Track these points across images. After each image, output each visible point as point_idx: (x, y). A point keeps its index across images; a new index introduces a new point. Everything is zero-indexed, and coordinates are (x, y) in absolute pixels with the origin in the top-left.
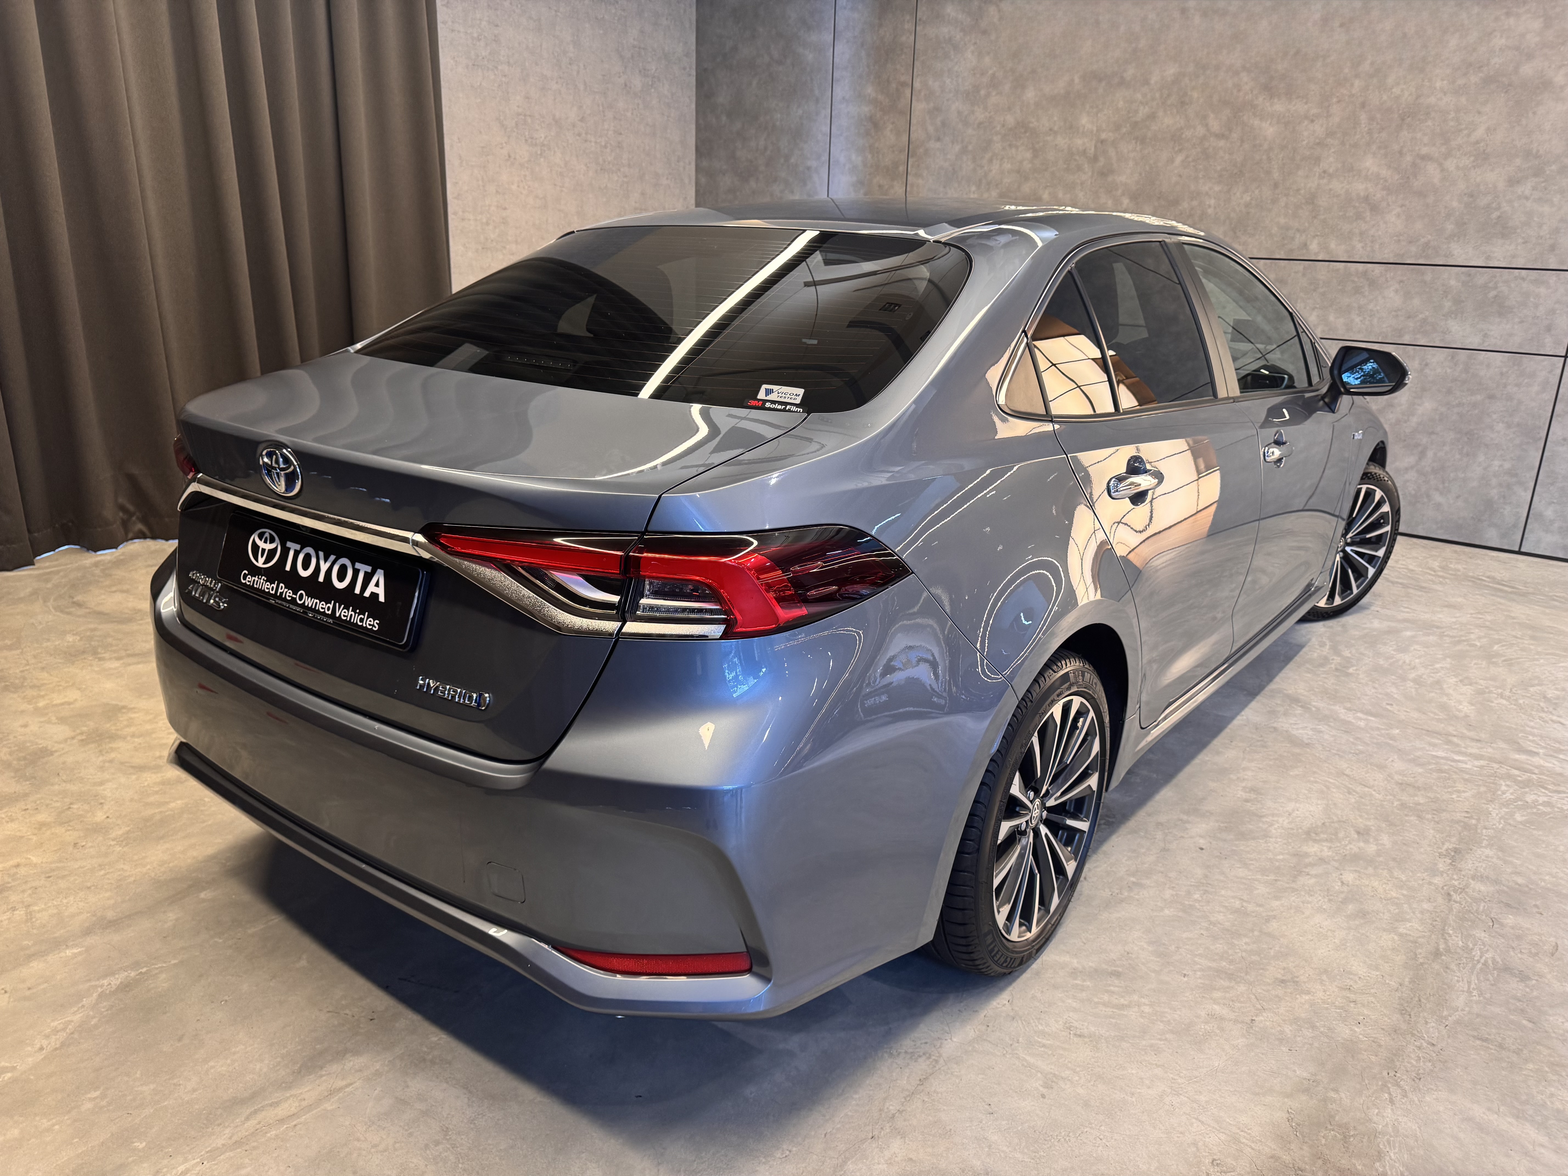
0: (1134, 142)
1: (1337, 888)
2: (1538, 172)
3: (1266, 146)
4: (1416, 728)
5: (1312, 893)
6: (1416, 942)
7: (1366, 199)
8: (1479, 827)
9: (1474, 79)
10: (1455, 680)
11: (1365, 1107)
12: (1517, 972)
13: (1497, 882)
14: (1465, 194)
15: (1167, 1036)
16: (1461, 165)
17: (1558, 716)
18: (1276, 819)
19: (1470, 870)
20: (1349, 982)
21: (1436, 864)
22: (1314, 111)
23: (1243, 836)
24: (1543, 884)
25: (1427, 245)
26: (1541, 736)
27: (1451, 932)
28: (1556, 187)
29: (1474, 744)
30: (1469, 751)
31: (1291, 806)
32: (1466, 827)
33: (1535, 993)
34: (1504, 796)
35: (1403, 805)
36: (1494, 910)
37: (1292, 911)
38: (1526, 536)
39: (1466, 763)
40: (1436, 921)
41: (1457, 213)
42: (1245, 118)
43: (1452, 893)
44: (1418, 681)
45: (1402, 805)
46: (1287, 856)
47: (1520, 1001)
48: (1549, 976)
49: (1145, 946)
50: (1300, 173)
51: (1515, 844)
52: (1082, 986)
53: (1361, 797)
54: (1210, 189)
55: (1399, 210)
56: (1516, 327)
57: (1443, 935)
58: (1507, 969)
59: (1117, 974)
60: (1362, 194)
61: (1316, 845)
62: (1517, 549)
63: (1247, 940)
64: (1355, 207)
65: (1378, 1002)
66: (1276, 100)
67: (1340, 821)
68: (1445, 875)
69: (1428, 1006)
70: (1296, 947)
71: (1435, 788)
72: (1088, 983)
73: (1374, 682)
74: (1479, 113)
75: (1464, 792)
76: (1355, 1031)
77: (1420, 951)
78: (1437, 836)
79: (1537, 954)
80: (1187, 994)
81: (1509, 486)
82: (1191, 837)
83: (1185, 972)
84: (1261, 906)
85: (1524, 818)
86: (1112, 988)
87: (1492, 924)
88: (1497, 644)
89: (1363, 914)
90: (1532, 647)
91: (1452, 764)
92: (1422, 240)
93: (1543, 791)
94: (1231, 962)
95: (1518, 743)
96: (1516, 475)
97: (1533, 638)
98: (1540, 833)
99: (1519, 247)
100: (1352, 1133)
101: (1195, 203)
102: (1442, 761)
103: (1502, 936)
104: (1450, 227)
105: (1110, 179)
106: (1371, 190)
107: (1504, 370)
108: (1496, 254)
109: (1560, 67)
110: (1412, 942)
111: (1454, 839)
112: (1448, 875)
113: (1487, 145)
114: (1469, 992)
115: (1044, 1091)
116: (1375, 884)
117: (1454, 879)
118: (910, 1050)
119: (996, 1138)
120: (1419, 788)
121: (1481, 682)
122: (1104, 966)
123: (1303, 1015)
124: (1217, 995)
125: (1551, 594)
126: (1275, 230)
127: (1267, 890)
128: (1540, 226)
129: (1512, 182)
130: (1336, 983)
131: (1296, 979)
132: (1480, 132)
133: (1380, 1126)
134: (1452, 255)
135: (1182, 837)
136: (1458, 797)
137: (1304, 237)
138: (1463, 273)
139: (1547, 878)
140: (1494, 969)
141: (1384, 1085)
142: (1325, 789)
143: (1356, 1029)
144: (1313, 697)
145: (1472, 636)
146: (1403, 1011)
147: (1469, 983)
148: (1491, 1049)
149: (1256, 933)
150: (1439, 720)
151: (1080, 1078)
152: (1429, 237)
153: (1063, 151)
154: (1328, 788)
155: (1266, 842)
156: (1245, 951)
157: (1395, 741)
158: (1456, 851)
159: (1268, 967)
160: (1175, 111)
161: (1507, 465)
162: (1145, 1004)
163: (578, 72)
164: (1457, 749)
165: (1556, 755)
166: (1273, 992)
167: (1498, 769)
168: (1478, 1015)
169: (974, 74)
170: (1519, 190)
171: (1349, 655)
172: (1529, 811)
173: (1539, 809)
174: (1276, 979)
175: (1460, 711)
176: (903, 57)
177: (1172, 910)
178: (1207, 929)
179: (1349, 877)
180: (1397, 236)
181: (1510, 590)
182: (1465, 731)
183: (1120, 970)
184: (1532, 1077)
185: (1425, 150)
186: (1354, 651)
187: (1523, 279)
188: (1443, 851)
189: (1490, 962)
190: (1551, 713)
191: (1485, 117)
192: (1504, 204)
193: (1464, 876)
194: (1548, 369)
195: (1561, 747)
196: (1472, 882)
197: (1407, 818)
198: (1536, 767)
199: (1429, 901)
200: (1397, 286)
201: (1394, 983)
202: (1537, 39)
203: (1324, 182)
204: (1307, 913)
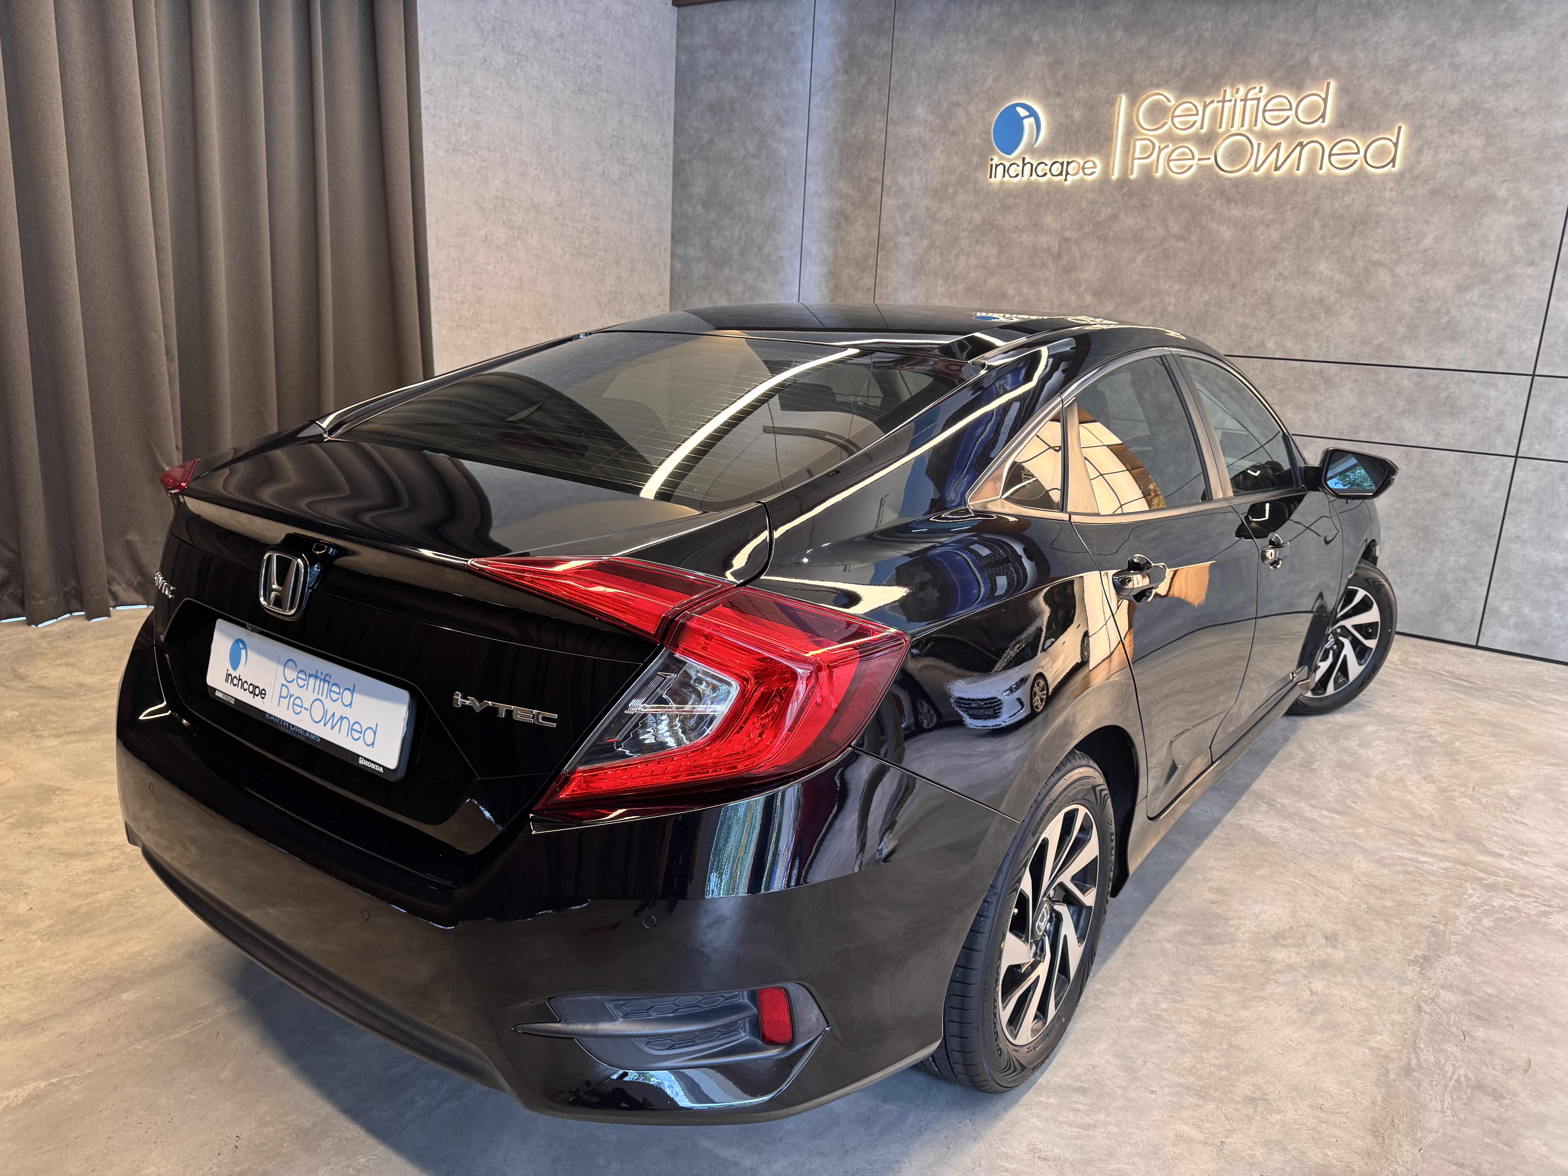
0: (1096, 241)
1: (1306, 997)
2: (1484, 280)
3: (1223, 248)
4: (1382, 827)
5: (1281, 1003)
6: (1387, 1057)
7: (1321, 300)
8: (1447, 932)
9: (1422, 190)
10: (1418, 777)
12: (1490, 1090)
13: (1466, 993)
14: (1416, 299)
15: (1135, 1160)
16: (1411, 271)
17: (1522, 816)
18: (1242, 922)
19: (1439, 979)
20: (1321, 1101)
21: (1404, 972)
22: (1271, 217)
23: (1210, 940)
24: (1513, 994)
25: (1380, 345)
26: (1506, 838)
27: (1422, 1046)
28: (1502, 295)
29: (1439, 845)
30: (1435, 852)
31: (1258, 908)
32: (1434, 932)
33: (1510, 1113)
34: (1471, 900)
35: (1370, 909)
36: (1465, 1023)
37: (1262, 1021)
38: (1482, 630)
39: (1432, 865)
40: (1407, 1033)
41: (1409, 317)
42: (1203, 221)
43: (1422, 1004)
44: (1381, 778)
45: (1369, 908)
46: (1255, 963)
47: (1494, 1122)
48: (1523, 1095)
49: (1112, 1060)
50: (1257, 275)
51: (1484, 951)
52: (1047, 1103)
53: (1328, 900)
54: (1171, 287)
55: (1351, 312)
56: (1468, 427)
57: (1414, 1049)
58: (1480, 1086)
59: (1083, 1091)
60: (1317, 296)
61: (1284, 951)
62: (1474, 644)
63: (1216, 1054)
64: (1310, 309)
65: (1350, 1122)
66: (1233, 205)
67: (1307, 925)
68: (1414, 984)
69: (1402, 1127)
70: (1265, 1062)
71: (1401, 891)
72: (1052, 1100)
73: (1338, 779)
74: (1427, 222)
75: (1431, 895)
76: (1328, 1155)
77: (1391, 1066)
78: (1406, 942)
79: (1510, 1071)
80: (1155, 1113)
81: (1465, 582)
82: (1158, 941)
83: (1152, 1089)
84: (1229, 1016)
85: (1492, 924)
86: (1078, 1106)
87: (1463, 1038)
88: (1458, 740)
89: (1332, 1026)
90: (1493, 744)
91: (1418, 865)
92: (1375, 342)
93: (1509, 894)
94: (1200, 1077)
95: (1484, 844)
96: (1471, 571)
97: (1493, 735)
98: (1509, 940)
99: (1469, 351)
101: (1155, 300)
102: (1408, 862)
103: (1473, 1050)
104: (1401, 330)
105: (1073, 276)
106: (1325, 293)
107: (1458, 468)
108: (1447, 357)
109: (1503, 182)
110: (1383, 1056)
111: (1422, 946)
112: (1417, 983)
113: (1435, 253)
114: (1443, 1112)
116: (1345, 993)
117: (1423, 988)
120: (1384, 891)
121: (1444, 780)
122: (1069, 1081)
123: (1274, 1137)
124: (1185, 1114)
125: (1509, 690)
126: (1233, 328)
127: (1236, 999)
128: (1488, 331)
129: (1461, 289)
130: (1307, 1102)
131: (1266, 1097)
132: (1428, 241)
134: (1405, 357)
135: (1149, 941)
136: (1425, 900)
137: (1261, 336)
138: (1417, 374)
139: (1517, 987)
140: (1468, 1087)
142: (1292, 891)
143: (1329, 1153)
144: (1277, 794)
145: (1434, 732)
146: (1376, 1133)
147: (1442, 1101)
149: (1225, 1046)
150: (1403, 819)
152: (1382, 339)
153: (1028, 248)
154: (1295, 890)
155: (1233, 947)
156: (1214, 1065)
157: (1361, 840)
158: (1425, 958)
159: (1238, 1084)
160: (1136, 212)
161: (1463, 561)
162: (1111, 1124)
163: (557, 159)
164: (1423, 849)
165: (1520, 857)
166: (1244, 1111)
167: (1464, 871)
168: (1453, 1138)
169: (943, 173)
170: (1467, 297)
171: (1313, 750)
172: (1496, 916)
173: (1505, 915)
174: (1246, 1096)
175: (1424, 810)
176: (875, 154)
177: (1139, 1020)
178: (1174, 1042)
179: (1318, 985)
180: (1351, 337)
181: (1468, 685)
182: (1430, 831)
183: (1086, 1085)
185: (1376, 257)
186: (1317, 746)
187: (1474, 381)
188: (1411, 957)
189: (1463, 1079)
190: (1514, 813)
191: (1433, 227)
192: (1453, 310)
193: (1434, 985)
194: (1500, 468)
195: (1526, 849)
196: (1442, 992)
197: (1374, 923)
198: (1502, 870)
199: (1399, 1011)
200: (1352, 384)
201: (1366, 1102)
202: (1480, 155)
203: (1279, 284)
204: (1276, 1025)
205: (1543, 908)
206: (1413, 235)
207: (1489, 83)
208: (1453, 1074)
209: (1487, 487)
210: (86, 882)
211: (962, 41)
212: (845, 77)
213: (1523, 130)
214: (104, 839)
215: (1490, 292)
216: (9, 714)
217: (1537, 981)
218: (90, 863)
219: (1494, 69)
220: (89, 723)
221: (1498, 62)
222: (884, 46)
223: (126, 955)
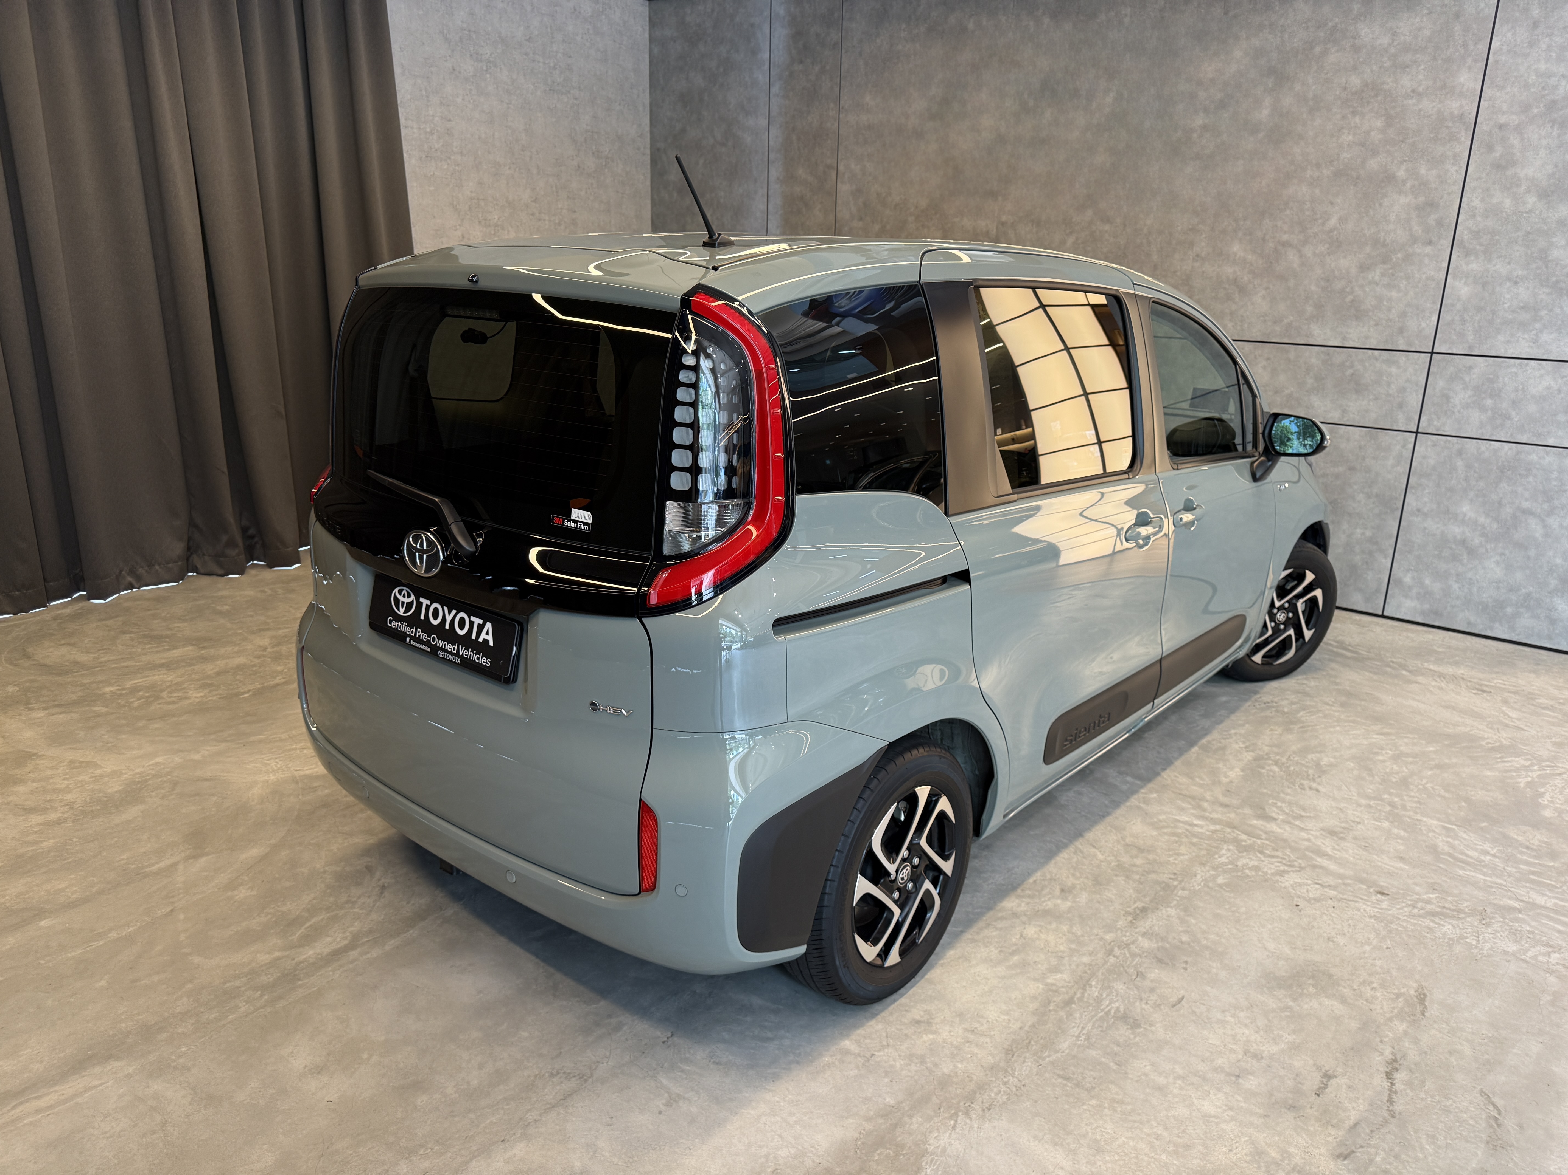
1: (1014, 940)
2: (1385, 260)
3: (1145, 232)
5: (989, 945)
6: (1056, 991)
7: (1235, 281)
8: (1179, 887)
9: (1326, 172)
10: (1242, 745)
11: (929, 1130)
12: (1131, 1020)
13: (1162, 939)
14: (1322, 279)
16: (1317, 252)
17: (1319, 784)
19: (1145, 928)
20: (976, 1025)
21: (1117, 921)
24: (1205, 942)
25: (1290, 325)
26: (1290, 804)
27: (1093, 983)
28: (1402, 274)
29: (1221, 809)
30: (1212, 816)
32: (1167, 887)
33: (1137, 1039)
34: (1219, 859)
35: (1120, 866)
36: (1145, 965)
38: (1387, 600)
39: (1202, 828)
40: (1086, 973)
41: (1316, 296)
43: (1116, 949)
45: (1118, 866)
47: (1118, 1045)
48: (1158, 1025)
50: (1176, 256)
51: (1202, 905)
53: (1084, 858)
55: (1264, 292)
56: (1371, 403)
57: (1085, 986)
58: (1124, 1017)
60: (1231, 277)
61: (1017, 901)
62: (1380, 613)
64: (1225, 288)
65: (992, 1042)
67: (1051, 879)
68: (1119, 932)
69: (1034, 1047)
70: (947, 992)
71: (1158, 851)
72: (747, 1019)
73: (1161, 747)
74: (1332, 203)
75: (1183, 855)
76: (957, 1067)
77: (1055, 999)
78: (1134, 896)
79: (1159, 1005)
81: (1370, 553)
85: (1225, 881)
86: (766, 1024)
87: (1134, 977)
88: (1304, 710)
89: (1023, 965)
90: (1337, 714)
91: (1189, 828)
92: (1286, 321)
93: (1259, 855)
95: (1264, 809)
96: (1377, 543)
97: (1342, 705)
98: (1232, 895)
99: (1371, 329)
100: (904, 1152)
102: (1181, 825)
103: (1137, 988)
104: (1309, 309)
106: (1239, 273)
107: (1363, 443)
108: (1348, 336)
109: (1402, 163)
110: (1053, 991)
111: (1147, 899)
112: (1122, 931)
113: (1339, 233)
115: (663, 1108)
116: (1051, 938)
117: (1125, 936)
118: (569, 1071)
119: (604, 1145)
120: (1142, 850)
121: (1266, 748)
123: (919, 1052)
125: (1390, 659)
128: (1389, 310)
130: (963, 1026)
131: (932, 1021)
132: (1333, 222)
133: (932, 1147)
134: (1313, 335)
136: (1175, 859)
138: (1322, 352)
139: (1212, 936)
140: (1113, 1017)
141: (956, 1114)
143: (960, 1066)
145: (1285, 703)
146: (1009, 1052)
148: (1068, 1086)
150: (1201, 786)
151: (699, 1098)
152: (1292, 318)
153: (969, 231)
157: (1148, 804)
158: (1144, 910)
159: (912, 1010)
163: (531, 157)
164: (1203, 813)
165: (1293, 821)
166: (905, 1032)
167: (1229, 833)
168: (1074, 1057)
170: (1370, 276)
172: (1233, 874)
173: (1243, 873)
175: (1226, 776)
176: (829, 142)
179: (1031, 931)
180: (1263, 316)
182: (1220, 797)
183: (781, 1008)
184: (1090, 1111)
185: (1285, 237)
187: (1377, 359)
188: (1130, 910)
189: (1113, 1011)
190: (1314, 780)
191: (1337, 208)
192: (1357, 289)
193: (1136, 933)
194: (1400, 444)
195: (1303, 814)
196: (1140, 938)
197: (1115, 878)
198: (1266, 833)
199: (1091, 954)
200: (1264, 363)
201: (1015, 1026)
202: (1380, 136)
203: (1197, 265)
204: (974, 962)
205: (1282, 868)
206: (1318, 216)
207: (1388, 64)
208: (1108, 1006)
209: (1391, 462)
210: (36, 832)
211: (904, 30)
212: (801, 67)
213: (1420, 110)
214: (60, 797)
215: (1391, 271)
216: (11, 689)
217: (1235, 931)
218: (43, 817)
219: (1393, 50)
220: (74, 697)
221: (1395, 43)
222: (835, 36)
223: (52, 891)
